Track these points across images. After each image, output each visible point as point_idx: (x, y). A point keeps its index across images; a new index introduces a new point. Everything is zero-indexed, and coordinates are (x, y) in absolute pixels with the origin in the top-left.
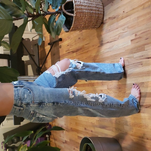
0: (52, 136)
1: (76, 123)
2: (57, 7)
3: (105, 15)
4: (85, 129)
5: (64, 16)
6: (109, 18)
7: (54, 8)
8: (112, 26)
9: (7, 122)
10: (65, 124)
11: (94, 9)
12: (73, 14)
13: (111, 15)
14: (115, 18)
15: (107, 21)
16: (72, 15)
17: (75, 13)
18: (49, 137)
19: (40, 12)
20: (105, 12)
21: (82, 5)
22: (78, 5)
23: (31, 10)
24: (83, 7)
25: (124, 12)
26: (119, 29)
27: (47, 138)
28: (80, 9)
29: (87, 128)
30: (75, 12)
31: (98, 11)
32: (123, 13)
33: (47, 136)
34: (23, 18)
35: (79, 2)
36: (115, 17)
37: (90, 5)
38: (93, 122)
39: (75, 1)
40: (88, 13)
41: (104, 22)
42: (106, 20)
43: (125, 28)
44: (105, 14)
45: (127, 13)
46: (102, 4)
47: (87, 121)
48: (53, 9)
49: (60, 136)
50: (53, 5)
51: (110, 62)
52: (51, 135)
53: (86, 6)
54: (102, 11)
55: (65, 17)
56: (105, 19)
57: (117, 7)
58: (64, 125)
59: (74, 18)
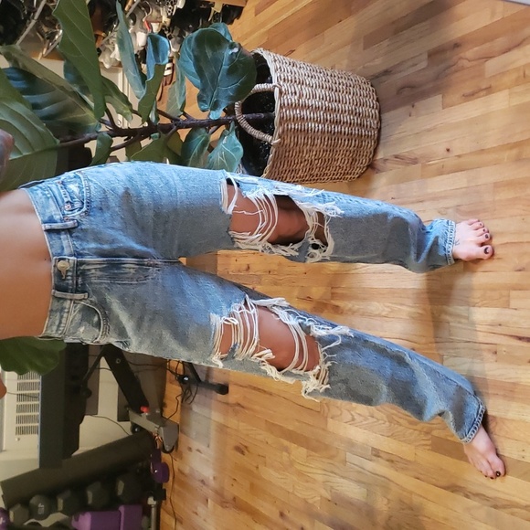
0: (169, 506)
1: (252, 486)
2: (215, 106)
3: (382, 142)
4: (282, 515)
5: (238, 142)
6: (396, 157)
7: (206, 107)
8: (403, 186)
9: (19, 439)
10: (214, 478)
11: (346, 118)
12: (271, 138)
13: (403, 150)
14: (415, 161)
15: (389, 165)
16: (268, 138)
17: (276, 134)
18: (158, 507)
19: (158, 119)
20: (383, 132)
21: (305, 107)
22: (290, 106)
23: (125, 108)
24: (306, 113)
25: (448, 150)
26: (426, 204)
27: (150, 507)
28: (295, 120)
29: (286, 513)
30: (278, 130)
31: (361, 125)
32: (446, 152)
33: (151, 501)
34: (95, 138)
35: (295, 93)
36: (416, 159)
37: (334, 105)
38: (310, 501)
39: (281, 92)
40: (323, 132)
41: (379, 164)
42: (385, 160)
43: (448, 208)
44: (382, 137)
45: (459, 156)
46: (377, 100)
47: (291, 491)
48: (204, 111)
49: (197, 514)
50: (203, 97)
51: (386, 309)
52: (165, 498)
53: (317, 108)
54: (375, 127)
55: (241, 147)
56: (380, 156)
57: (428, 127)
58: (211, 478)
59: (273, 150)
